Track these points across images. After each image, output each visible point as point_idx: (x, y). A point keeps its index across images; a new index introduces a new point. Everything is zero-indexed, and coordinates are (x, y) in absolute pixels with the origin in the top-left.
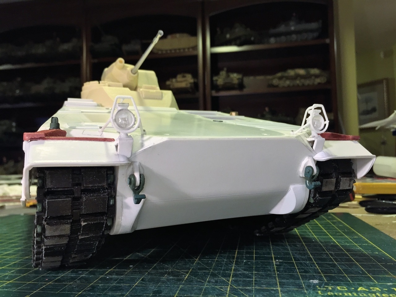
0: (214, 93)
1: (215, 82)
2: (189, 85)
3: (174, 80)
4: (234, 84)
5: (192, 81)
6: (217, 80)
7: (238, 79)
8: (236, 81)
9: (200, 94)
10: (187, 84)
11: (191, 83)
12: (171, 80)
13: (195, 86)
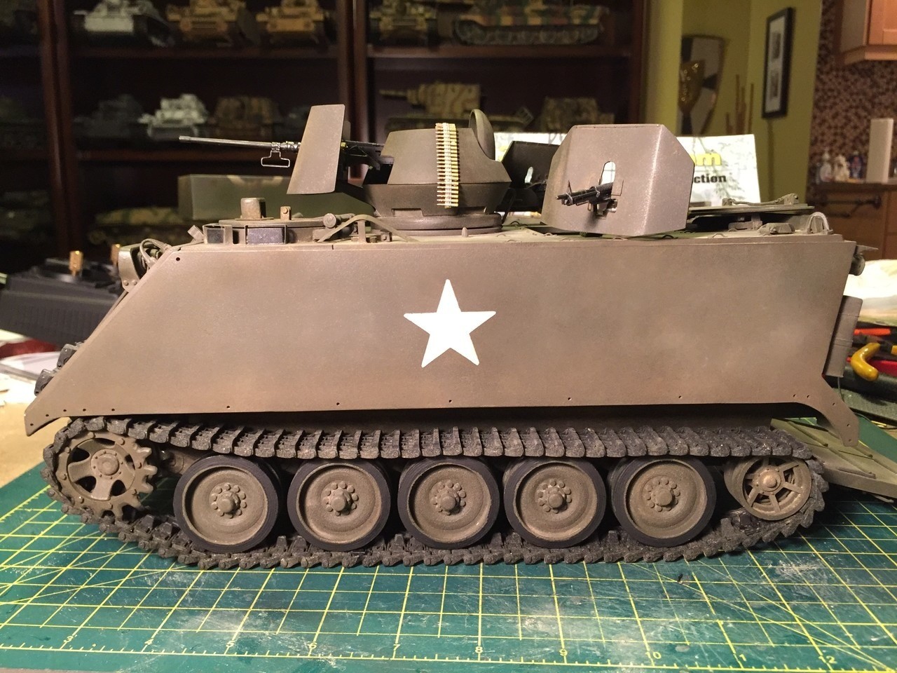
0: (372, 53)
1: (373, 24)
2: (312, 27)
3: (275, 11)
4: (419, 32)
5: (320, 17)
6: (379, 20)
7: (427, 20)
8: (423, 26)
9: (339, 50)
10: (307, 25)
11: (316, 22)
12: (267, 10)
13: (328, 28)
